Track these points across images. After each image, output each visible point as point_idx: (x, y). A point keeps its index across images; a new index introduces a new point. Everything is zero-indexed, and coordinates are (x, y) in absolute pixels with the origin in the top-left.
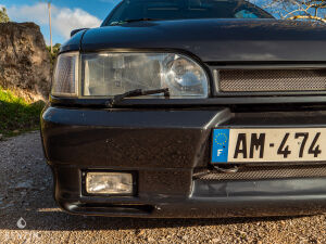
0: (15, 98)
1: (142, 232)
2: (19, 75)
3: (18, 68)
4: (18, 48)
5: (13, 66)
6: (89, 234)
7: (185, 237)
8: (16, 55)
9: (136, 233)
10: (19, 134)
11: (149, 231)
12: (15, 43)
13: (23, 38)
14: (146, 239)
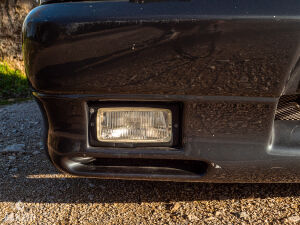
0: (12, 70)
1: (177, 206)
2: (15, 46)
3: (14, 39)
4: (13, 18)
5: (9, 37)
6: (98, 209)
7: (244, 215)
8: (12, 25)
9: (168, 207)
10: (14, 103)
11: (187, 205)
12: (11, 12)
13: (18, 7)
14: (185, 217)
